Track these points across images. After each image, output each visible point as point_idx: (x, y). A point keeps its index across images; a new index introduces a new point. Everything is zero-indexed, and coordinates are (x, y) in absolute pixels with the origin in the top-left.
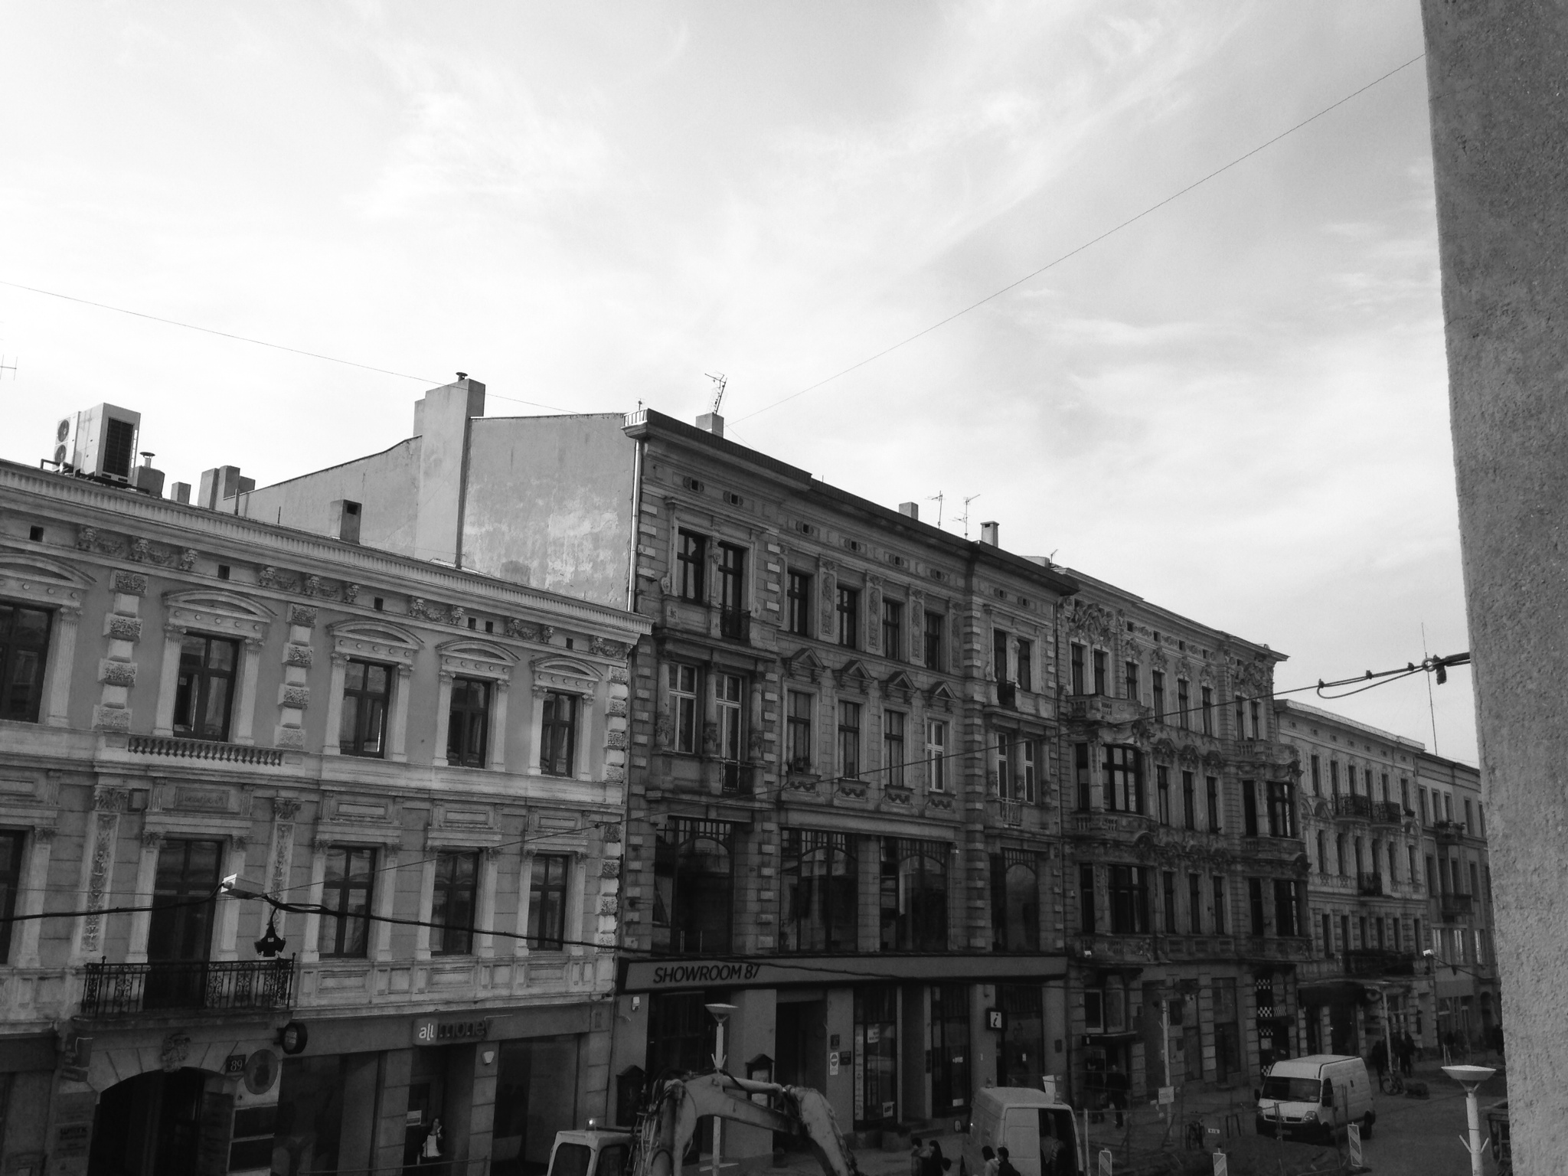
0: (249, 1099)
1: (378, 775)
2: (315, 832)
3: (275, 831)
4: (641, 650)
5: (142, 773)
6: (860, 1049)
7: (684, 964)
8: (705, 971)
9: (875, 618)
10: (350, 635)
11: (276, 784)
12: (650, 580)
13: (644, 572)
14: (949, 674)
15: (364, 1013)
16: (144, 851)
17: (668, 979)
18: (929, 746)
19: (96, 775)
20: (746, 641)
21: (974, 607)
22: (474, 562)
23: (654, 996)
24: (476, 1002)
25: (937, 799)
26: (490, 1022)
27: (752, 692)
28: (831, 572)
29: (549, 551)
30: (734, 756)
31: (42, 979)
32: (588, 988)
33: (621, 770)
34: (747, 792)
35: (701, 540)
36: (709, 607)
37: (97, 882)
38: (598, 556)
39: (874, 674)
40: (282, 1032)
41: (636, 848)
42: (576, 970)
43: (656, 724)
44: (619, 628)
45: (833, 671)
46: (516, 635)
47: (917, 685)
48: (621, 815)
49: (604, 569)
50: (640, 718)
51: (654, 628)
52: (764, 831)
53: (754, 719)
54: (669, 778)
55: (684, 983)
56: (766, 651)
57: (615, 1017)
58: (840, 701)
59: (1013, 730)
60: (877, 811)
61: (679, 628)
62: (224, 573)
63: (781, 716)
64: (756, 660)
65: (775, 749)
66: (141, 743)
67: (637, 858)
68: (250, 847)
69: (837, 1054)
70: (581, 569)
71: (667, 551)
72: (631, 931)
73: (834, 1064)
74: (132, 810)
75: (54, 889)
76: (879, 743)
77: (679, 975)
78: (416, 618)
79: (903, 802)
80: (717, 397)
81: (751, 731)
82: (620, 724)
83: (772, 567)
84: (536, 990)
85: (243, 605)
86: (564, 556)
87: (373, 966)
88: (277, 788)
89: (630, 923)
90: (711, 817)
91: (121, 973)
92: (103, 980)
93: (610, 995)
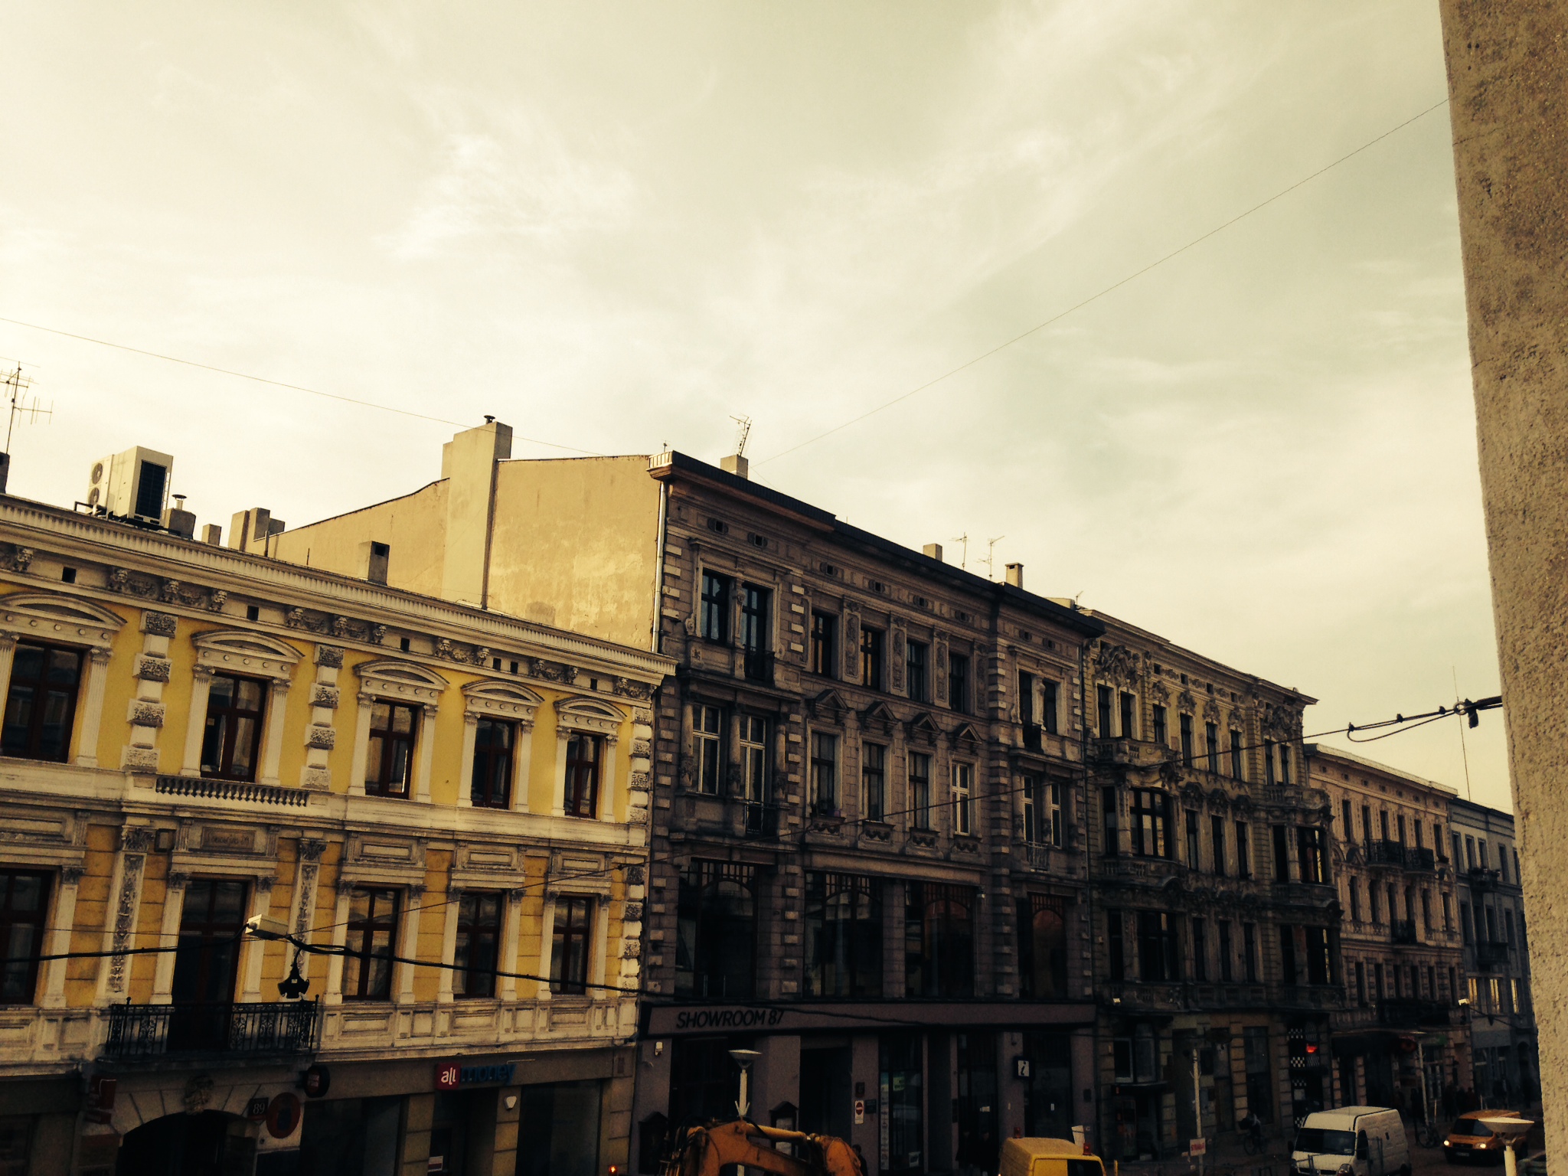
0: (273, 1143)
1: (402, 815)
2: (340, 873)
3: (300, 871)
4: (665, 691)
5: (168, 813)
6: (885, 1096)
7: (706, 1009)
8: (728, 1016)
9: (899, 660)
10: (377, 676)
11: (300, 825)
12: (674, 621)
13: (667, 612)
14: (973, 715)
15: (388, 1056)
16: (170, 892)
17: (691, 1024)
18: (954, 789)
19: (125, 815)
20: (770, 682)
21: (999, 648)
22: (500, 602)
23: (677, 1042)
24: (498, 1046)
25: (962, 842)
26: (513, 1066)
27: (776, 733)
28: (856, 613)
29: (574, 593)
30: (758, 797)
31: (67, 1020)
32: (611, 1033)
33: (645, 812)
34: (771, 835)
35: (726, 581)
36: (732, 649)
37: (123, 921)
38: (622, 597)
39: (897, 716)
40: (305, 1075)
41: (659, 890)
42: (599, 1013)
43: (679, 765)
44: (643, 669)
45: (858, 713)
46: (541, 675)
47: (942, 726)
48: (644, 857)
49: (629, 610)
50: (663, 759)
51: (678, 668)
52: (787, 874)
53: (778, 761)
54: (693, 820)
55: (708, 1028)
56: (790, 692)
57: (639, 1063)
58: (864, 743)
59: (1039, 773)
60: (902, 853)
61: (703, 668)
62: (253, 615)
63: (805, 758)
64: (780, 701)
65: (799, 791)
66: (167, 783)
67: (659, 901)
68: (275, 888)
69: (862, 1102)
70: (606, 609)
71: (691, 593)
72: (654, 975)
73: (859, 1112)
74: (158, 851)
75: (80, 929)
76: (904, 785)
77: (702, 1020)
78: (442, 659)
79: (928, 845)
80: (741, 438)
81: (774, 771)
82: (644, 765)
83: (796, 608)
84: (558, 1034)
85: (271, 645)
86: (589, 597)
87: (396, 1009)
88: (302, 829)
89: (653, 967)
90: (734, 860)
91: (146, 1014)
92: (128, 1021)
93: (632, 1040)
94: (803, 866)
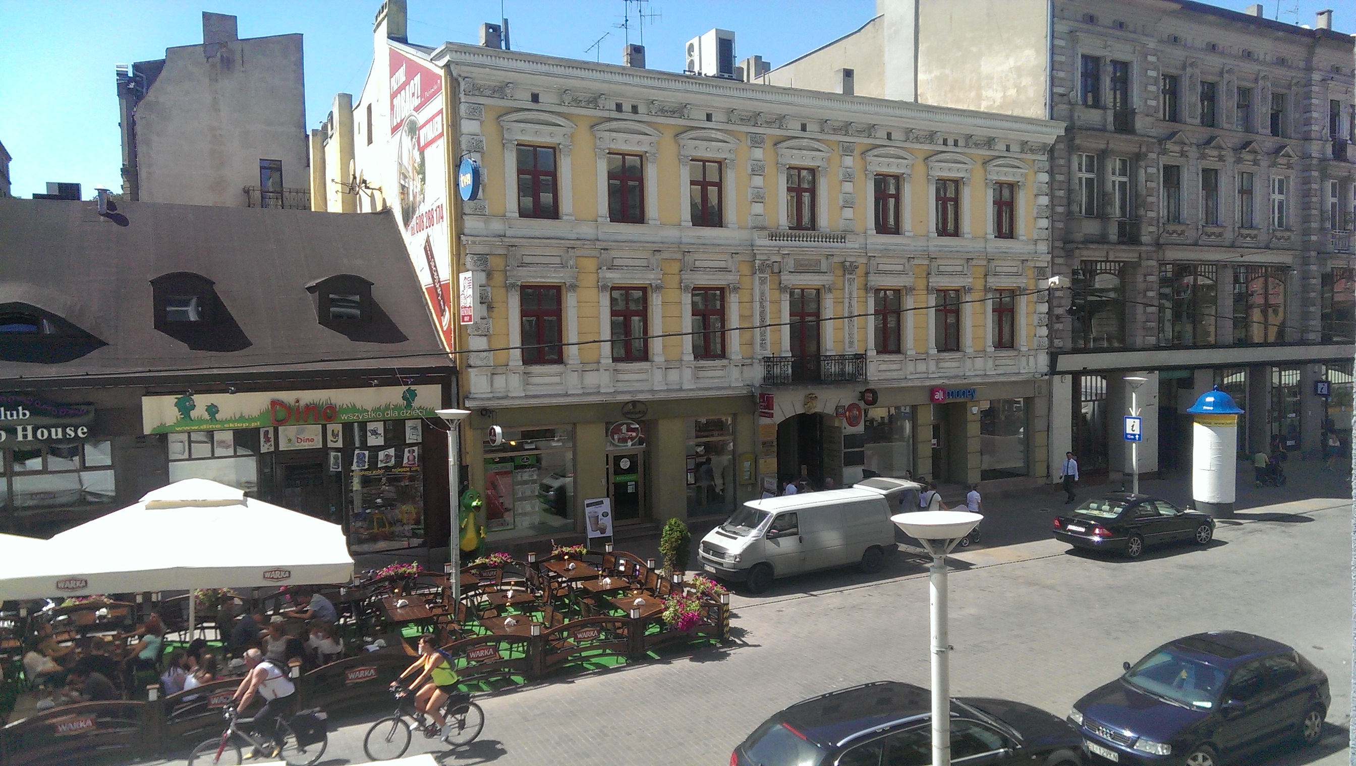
0: (850, 430)
1: (898, 244)
2: (867, 281)
3: (846, 281)
4: (1057, 147)
5: (776, 252)
7: (1094, 355)
9: (1230, 104)
10: (875, 159)
11: (844, 254)
12: (1062, 95)
14: (1291, 138)
15: (904, 384)
16: (782, 296)
18: (1273, 196)
19: (755, 254)
20: (1133, 131)
21: (1313, 83)
22: (927, 98)
23: (1076, 375)
24: (965, 379)
25: (1278, 235)
26: (975, 390)
27: (1138, 168)
28: (1195, 71)
29: (983, 84)
30: (1124, 215)
31: (744, 365)
32: (1032, 371)
33: (1046, 232)
34: (1136, 240)
35: (1097, 61)
36: (1105, 108)
37: (762, 313)
38: (1021, 83)
39: (1230, 145)
43: (1068, 198)
44: (1040, 133)
45: (1198, 147)
46: (973, 146)
47: (1265, 150)
48: (1048, 261)
49: (1026, 92)
50: (1057, 195)
51: (1066, 129)
52: (1147, 267)
53: (1139, 188)
54: (1080, 234)
56: (1148, 136)
57: (1051, 388)
58: (1202, 169)
59: (1344, 177)
60: (1232, 246)
61: (1084, 126)
62: (804, 128)
63: (1158, 184)
64: (1141, 144)
65: (1155, 208)
68: (835, 291)
70: (1008, 93)
71: (1073, 73)
72: (1057, 336)
74: (774, 273)
75: (742, 317)
76: (1234, 197)
78: (911, 143)
79: (1252, 239)
81: (1137, 196)
82: (1044, 200)
83: (1150, 73)
84: (1000, 372)
85: (816, 146)
86: (995, 86)
87: (906, 358)
88: (845, 256)
89: (1057, 331)
90: (1110, 259)
91: (781, 362)
92: (774, 365)
93: (1046, 375)
94: (1158, 261)
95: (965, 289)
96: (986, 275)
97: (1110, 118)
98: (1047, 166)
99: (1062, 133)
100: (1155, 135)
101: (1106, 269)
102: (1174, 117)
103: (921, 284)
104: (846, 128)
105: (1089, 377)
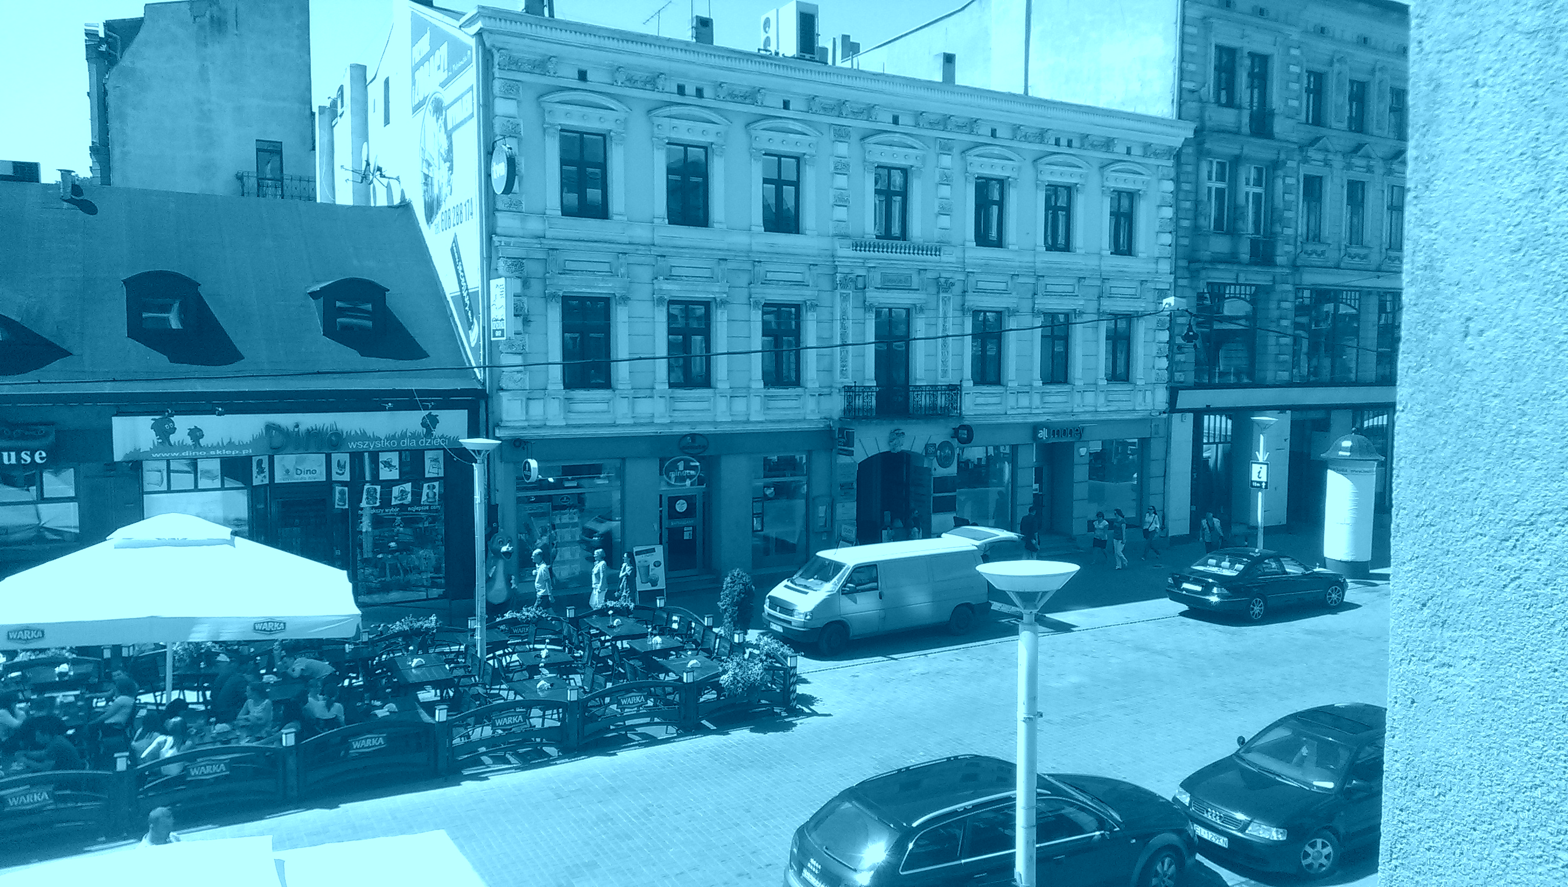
0: (940, 472)
1: (1001, 259)
2: (964, 301)
3: (941, 300)
4: (1185, 151)
5: (861, 264)
7: (1219, 391)
9: (1381, 105)
10: (976, 159)
11: (939, 269)
12: (1193, 91)
13: (1185, 85)
15: (1003, 420)
16: (867, 316)
19: (837, 266)
20: (1271, 134)
23: (1197, 414)
24: (1073, 415)
26: (1087, 429)
27: (1274, 178)
28: (1344, 68)
29: (1103, 76)
30: (1258, 231)
31: (821, 395)
32: (1149, 407)
33: (1169, 248)
34: (1270, 260)
35: (1233, 53)
36: (1240, 108)
37: (843, 332)
38: (1145, 76)
39: (1379, 155)
42: (1140, 395)
43: (1195, 210)
44: (1165, 134)
45: (1343, 155)
46: (1089, 147)
48: (1170, 283)
49: (1151, 86)
50: (1183, 206)
51: (1195, 131)
52: (1282, 291)
53: (1276, 200)
54: (1208, 252)
56: (1287, 141)
57: (1170, 428)
58: (1348, 180)
60: (1377, 270)
61: (1215, 128)
62: (896, 121)
63: (1298, 197)
64: (1279, 150)
65: (1293, 224)
67: (1182, 315)
68: (928, 312)
70: (1131, 87)
71: (1205, 66)
72: (1178, 369)
74: (858, 289)
76: (1382, 213)
78: (1020, 142)
81: (1273, 210)
82: (1168, 212)
83: (1293, 69)
84: (1113, 408)
85: (909, 142)
86: (1116, 78)
87: (1006, 390)
88: (939, 272)
89: (1178, 363)
90: (1240, 282)
91: (864, 392)
92: (855, 396)
93: (1164, 413)
94: (1294, 285)
95: (1075, 314)
96: (1099, 297)
97: (1246, 120)
98: (1173, 175)
99: (1190, 134)
100: (1295, 140)
101: (1235, 294)
102: (1318, 119)
103: (1026, 305)
104: (944, 122)
105: (1212, 417)
